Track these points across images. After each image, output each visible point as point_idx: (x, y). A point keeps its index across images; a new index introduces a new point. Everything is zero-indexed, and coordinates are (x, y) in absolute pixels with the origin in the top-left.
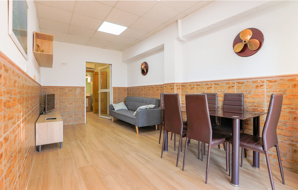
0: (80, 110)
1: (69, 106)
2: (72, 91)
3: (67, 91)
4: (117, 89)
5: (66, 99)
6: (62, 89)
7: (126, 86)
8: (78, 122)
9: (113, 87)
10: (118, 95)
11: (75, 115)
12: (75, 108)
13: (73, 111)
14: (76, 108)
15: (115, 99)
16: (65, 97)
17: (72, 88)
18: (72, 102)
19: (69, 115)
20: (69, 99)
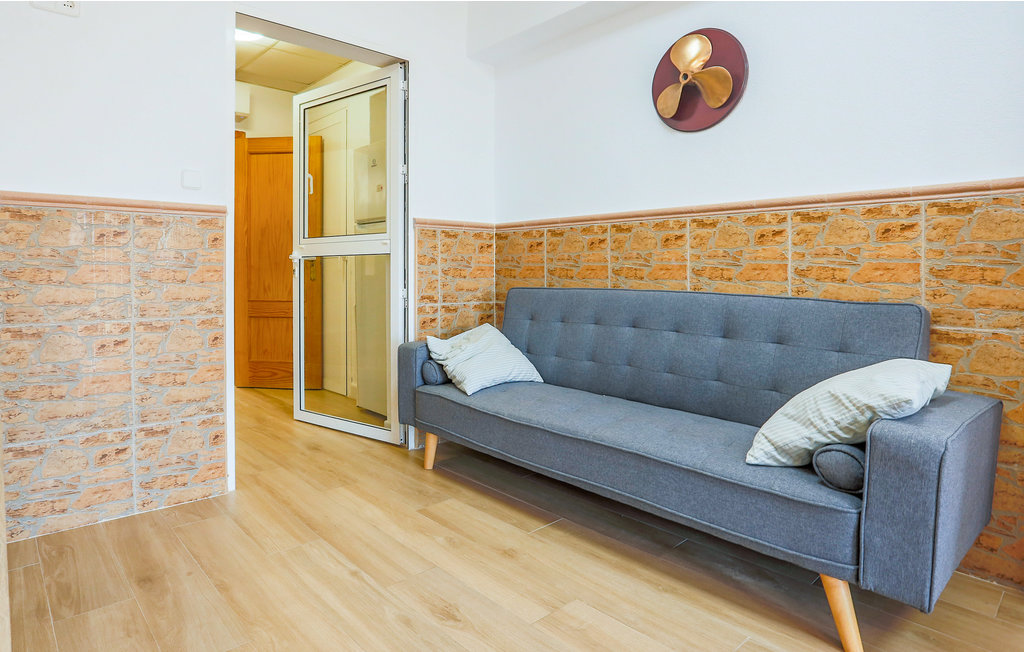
0: (185, 393)
1: (94, 364)
2: (121, 240)
3: (75, 238)
4: (440, 236)
5: (68, 304)
6: (37, 217)
7: (493, 216)
8: (174, 493)
9: (416, 222)
10: (445, 272)
11: (152, 441)
12: (145, 381)
13: (134, 408)
14: (158, 380)
15: (428, 305)
16: (62, 294)
17: (125, 212)
18: (126, 330)
19: (96, 439)
20: (95, 309)
